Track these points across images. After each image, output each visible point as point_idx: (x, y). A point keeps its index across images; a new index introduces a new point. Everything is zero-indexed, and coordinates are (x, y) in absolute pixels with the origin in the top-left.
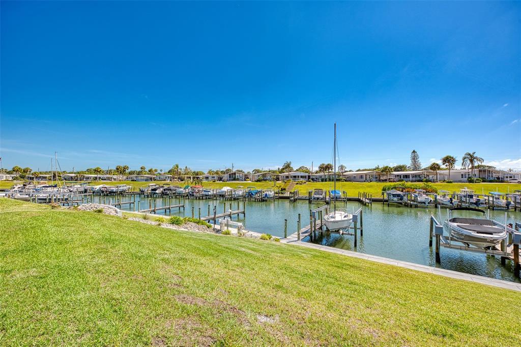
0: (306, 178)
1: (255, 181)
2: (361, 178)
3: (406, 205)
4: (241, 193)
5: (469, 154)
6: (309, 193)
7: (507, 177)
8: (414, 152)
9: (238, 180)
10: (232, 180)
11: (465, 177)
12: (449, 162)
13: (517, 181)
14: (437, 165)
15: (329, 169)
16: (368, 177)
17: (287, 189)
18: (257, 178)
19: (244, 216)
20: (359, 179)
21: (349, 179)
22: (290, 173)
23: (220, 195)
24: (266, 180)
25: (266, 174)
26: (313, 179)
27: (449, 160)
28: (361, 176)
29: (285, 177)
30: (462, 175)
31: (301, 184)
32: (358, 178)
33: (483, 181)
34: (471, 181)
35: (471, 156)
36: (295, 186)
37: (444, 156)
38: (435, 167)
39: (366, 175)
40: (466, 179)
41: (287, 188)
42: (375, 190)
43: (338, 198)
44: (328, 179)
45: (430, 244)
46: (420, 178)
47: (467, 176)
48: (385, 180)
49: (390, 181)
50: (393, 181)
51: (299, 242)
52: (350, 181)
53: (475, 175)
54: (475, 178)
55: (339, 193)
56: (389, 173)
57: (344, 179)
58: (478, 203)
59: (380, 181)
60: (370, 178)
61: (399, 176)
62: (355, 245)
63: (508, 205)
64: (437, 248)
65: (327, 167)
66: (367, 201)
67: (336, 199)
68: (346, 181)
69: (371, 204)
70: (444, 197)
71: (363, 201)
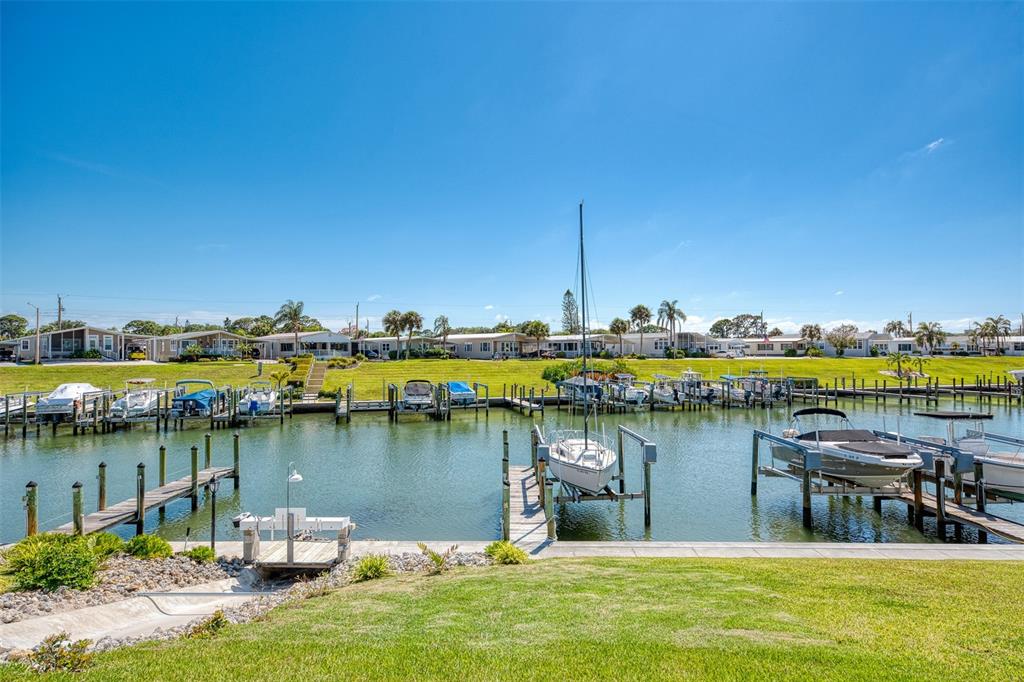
0: (346, 350)
1: (172, 360)
2: (483, 351)
3: (611, 411)
4: (147, 402)
5: (668, 304)
7: (712, 348)
8: (568, 293)
9: (95, 355)
10: (71, 358)
11: (661, 348)
12: (640, 318)
13: (725, 355)
14: (623, 323)
15: (410, 329)
17: (306, 384)
18: (176, 352)
19: (236, 486)
20: (478, 353)
21: (457, 353)
22: (300, 334)
23: (48, 418)
24: (215, 357)
25: (214, 336)
26: (367, 354)
27: (640, 313)
28: (485, 344)
29: (279, 347)
30: (656, 344)
31: (344, 367)
32: (477, 349)
33: (687, 356)
34: (670, 356)
35: (670, 309)
36: (328, 373)
37: (634, 306)
38: (618, 327)
39: (495, 342)
40: (662, 351)
41: (306, 380)
42: (527, 377)
43: (468, 402)
44: (408, 353)
45: (754, 491)
46: (594, 350)
47: (663, 345)
48: (534, 355)
49: (544, 357)
50: (551, 357)
51: (556, 544)
52: (458, 357)
53: (673, 344)
54: (675, 350)
55: (468, 390)
56: (542, 338)
57: (447, 351)
58: (710, 397)
59: (523, 356)
60: (503, 349)
61: (557, 345)
62: (647, 523)
63: (747, 397)
64: (807, 499)
65: (407, 319)
66: (533, 405)
67: (464, 404)
68: (451, 357)
69: (542, 410)
70: (662, 387)
71: (522, 407)
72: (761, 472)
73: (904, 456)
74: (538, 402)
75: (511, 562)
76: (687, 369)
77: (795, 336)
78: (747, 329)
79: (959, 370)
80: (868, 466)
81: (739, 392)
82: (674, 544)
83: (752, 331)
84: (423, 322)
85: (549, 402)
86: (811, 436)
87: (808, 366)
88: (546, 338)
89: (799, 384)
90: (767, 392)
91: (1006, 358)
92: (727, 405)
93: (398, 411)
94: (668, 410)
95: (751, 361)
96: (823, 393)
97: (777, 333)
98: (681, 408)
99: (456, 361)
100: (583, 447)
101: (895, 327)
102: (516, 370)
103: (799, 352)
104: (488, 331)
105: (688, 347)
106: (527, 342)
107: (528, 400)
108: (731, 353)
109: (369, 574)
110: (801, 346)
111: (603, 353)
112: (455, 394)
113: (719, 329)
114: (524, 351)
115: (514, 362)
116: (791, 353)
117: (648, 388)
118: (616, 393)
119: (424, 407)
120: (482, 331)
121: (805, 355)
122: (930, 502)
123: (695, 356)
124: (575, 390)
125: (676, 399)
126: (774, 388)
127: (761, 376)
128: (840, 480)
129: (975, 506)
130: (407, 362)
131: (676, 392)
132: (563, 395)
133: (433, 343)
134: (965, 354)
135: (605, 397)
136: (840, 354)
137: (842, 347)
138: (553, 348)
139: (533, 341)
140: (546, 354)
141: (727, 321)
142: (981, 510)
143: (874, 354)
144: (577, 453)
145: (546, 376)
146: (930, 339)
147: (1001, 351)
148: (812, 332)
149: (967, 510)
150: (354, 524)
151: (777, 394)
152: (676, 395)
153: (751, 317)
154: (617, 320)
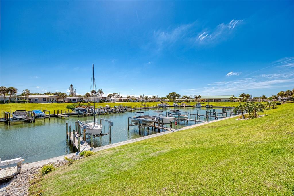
3: (89, 116)
5: (100, 90)
6: (5, 114)
7: (110, 100)
8: (71, 85)
14: (89, 94)
15: (11, 93)
16: (49, 100)
20: (41, 101)
21: (31, 101)
27: (94, 92)
28: (44, 99)
30: (97, 99)
33: (105, 102)
34: (101, 102)
39: (48, 98)
40: (99, 101)
42: (62, 108)
43: (42, 116)
44: (10, 101)
45: (128, 129)
46: (81, 100)
47: (99, 100)
48: (62, 102)
49: (65, 102)
50: (68, 102)
51: (94, 149)
52: (32, 103)
53: (101, 99)
54: (102, 101)
55: (42, 113)
56: (65, 97)
57: (28, 101)
58: (112, 111)
59: (58, 102)
60: (51, 100)
61: (70, 99)
62: (110, 140)
63: (119, 111)
64: (140, 129)
65: (9, 89)
66: (66, 116)
67: (41, 117)
68: (30, 102)
69: (69, 117)
70: (101, 109)
71: (61, 116)
72: (130, 125)
73: (154, 119)
74: (67, 114)
75: (91, 155)
76: (106, 105)
77: (126, 98)
78: (115, 96)
79: (151, 104)
80: (149, 121)
81: (118, 110)
82: (121, 142)
83: (116, 97)
84: (17, 91)
85: (71, 114)
86: (140, 117)
87: (129, 104)
88: (66, 97)
89: (128, 107)
90: (123, 109)
91: (156, 102)
92: (115, 112)
93: (11, 121)
94: (102, 114)
95: (118, 103)
96: (132, 109)
97: (122, 97)
98: (105, 114)
99: (32, 104)
100: (94, 124)
101: (141, 97)
102: (57, 106)
103: (127, 101)
104: (41, 95)
105: (104, 100)
106: (59, 98)
107: (64, 114)
108: (114, 101)
109: (48, 171)
110: (127, 100)
111: (84, 101)
112: (36, 114)
113: (109, 96)
114: (58, 101)
115: (56, 104)
116: (125, 101)
117: (98, 110)
118: (90, 111)
119: (23, 119)
120: (39, 95)
121: (128, 102)
122: (157, 126)
123: (106, 102)
124: (79, 111)
125: (105, 112)
126: (124, 108)
127: (122, 106)
128: (144, 124)
129: (162, 126)
130: (9, 104)
131: (105, 110)
132: (74, 112)
133: (21, 98)
134: (151, 102)
135: (88, 113)
136: (133, 102)
137: (134, 100)
138: (68, 100)
139: (62, 98)
140: (66, 101)
141: (111, 94)
142: (163, 126)
143: (139, 102)
144: (92, 126)
145: (67, 108)
146: (146, 99)
147: (155, 101)
148: (129, 97)
149: (161, 127)
150: (24, 159)
151: (125, 110)
152: (105, 111)
153: (116, 94)
154: (87, 93)
